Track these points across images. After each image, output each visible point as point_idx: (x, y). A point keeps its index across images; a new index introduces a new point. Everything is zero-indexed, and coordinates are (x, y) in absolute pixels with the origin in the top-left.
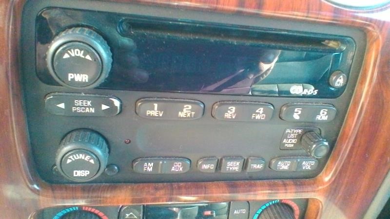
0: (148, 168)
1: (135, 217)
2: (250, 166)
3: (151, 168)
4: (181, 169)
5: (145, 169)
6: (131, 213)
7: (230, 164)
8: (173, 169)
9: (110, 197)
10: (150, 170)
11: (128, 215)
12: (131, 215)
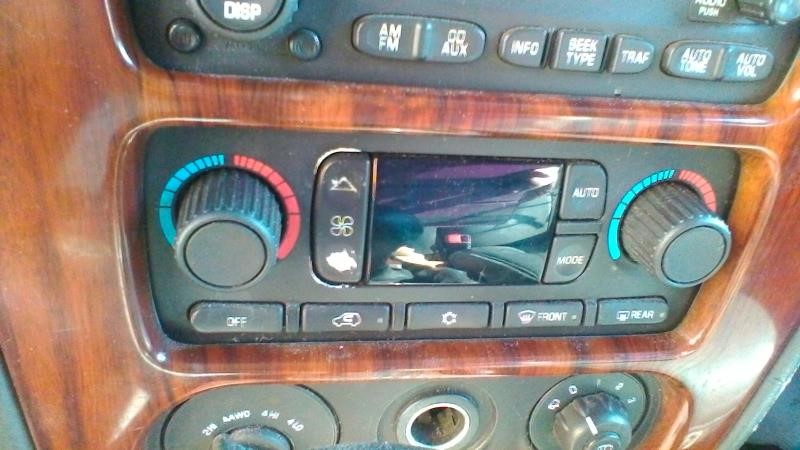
0: (390, 40)
1: (353, 189)
2: (621, 55)
3: (397, 41)
4: (464, 51)
5: (382, 44)
6: (344, 179)
7: (575, 43)
8: (446, 49)
9: (303, 103)
10: (393, 45)
11: (335, 183)
12: (344, 184)
